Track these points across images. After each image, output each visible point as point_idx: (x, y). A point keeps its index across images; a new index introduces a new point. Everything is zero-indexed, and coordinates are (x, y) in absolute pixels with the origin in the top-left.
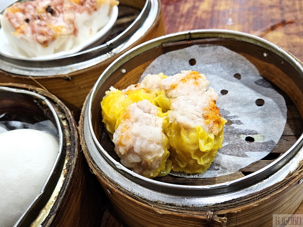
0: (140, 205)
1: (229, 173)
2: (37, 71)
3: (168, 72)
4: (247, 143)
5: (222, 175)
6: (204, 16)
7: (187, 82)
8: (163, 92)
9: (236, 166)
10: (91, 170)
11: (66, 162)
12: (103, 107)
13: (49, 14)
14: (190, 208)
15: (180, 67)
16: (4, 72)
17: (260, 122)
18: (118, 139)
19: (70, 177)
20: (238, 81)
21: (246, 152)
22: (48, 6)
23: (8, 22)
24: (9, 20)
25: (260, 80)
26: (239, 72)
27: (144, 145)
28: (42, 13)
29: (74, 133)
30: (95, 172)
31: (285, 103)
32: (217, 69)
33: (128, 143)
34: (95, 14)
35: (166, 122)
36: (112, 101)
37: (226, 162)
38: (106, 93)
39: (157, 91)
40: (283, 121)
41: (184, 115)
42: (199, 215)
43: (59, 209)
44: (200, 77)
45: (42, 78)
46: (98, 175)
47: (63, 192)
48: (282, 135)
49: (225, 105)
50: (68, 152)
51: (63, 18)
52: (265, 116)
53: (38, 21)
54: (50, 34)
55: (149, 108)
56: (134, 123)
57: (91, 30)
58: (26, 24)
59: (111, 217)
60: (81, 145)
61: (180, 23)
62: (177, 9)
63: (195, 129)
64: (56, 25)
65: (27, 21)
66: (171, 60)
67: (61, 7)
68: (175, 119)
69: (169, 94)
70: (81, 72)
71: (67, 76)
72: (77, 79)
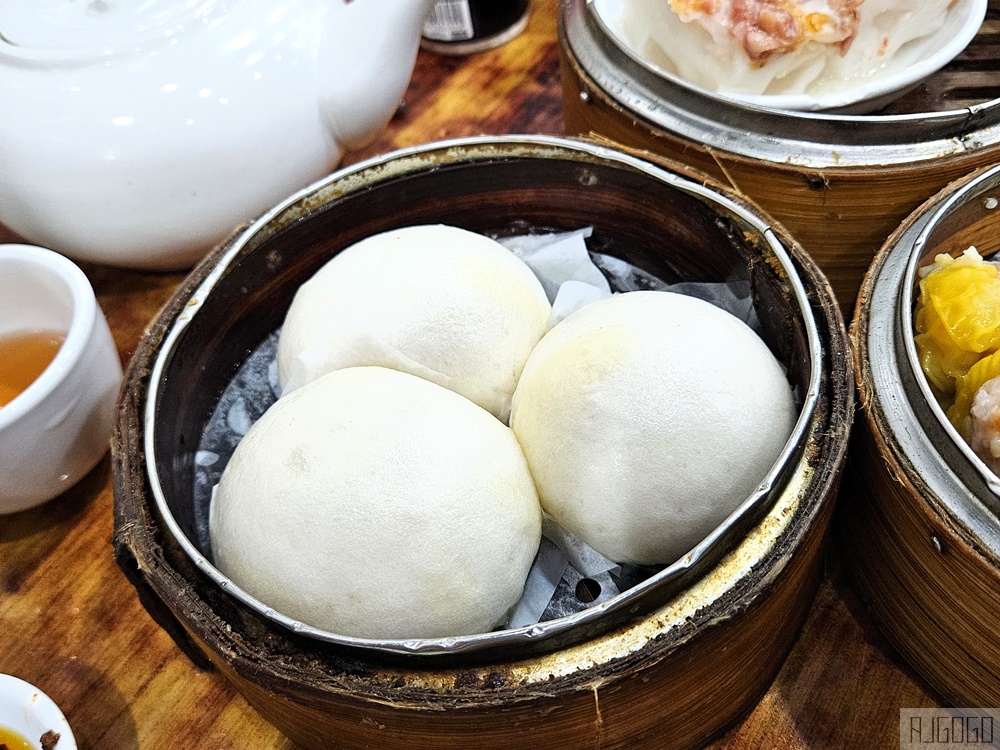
16: (628, 114)
19: (833, 471)
29: (841, 351)
30: (902, 479)
38: (936, 260)
43: (803, 545)
45: (739, 158)
54: (789, 32)
57: (885, 42)
59: (842, 605)
60: (858, 391)
64: (806, 9)
70: (866, 172)
71: (821, 174)
72: (844, 190)
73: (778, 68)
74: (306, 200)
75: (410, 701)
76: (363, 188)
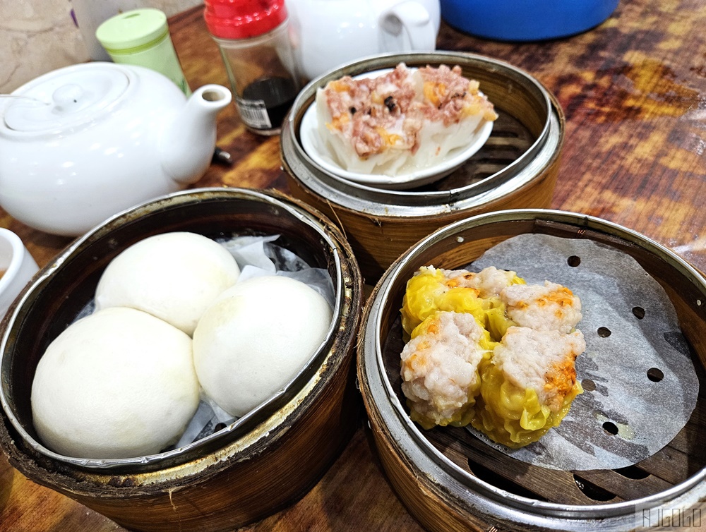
0: (402, 467)
1: (553, 467)
2: (338, 196)
3: (528, 261)
4: (603, 433)
5: (542, 465)
6: (635, 169)
7: (546, 306)
8: (503, 305)
9: (569, 462)
10: (358, 382)
11: (330, 354)
12: (408, 292)
13: (387, 110)
14: (468, 507)
15: (550, 261)
16: (297, 180)
17: (641, 407)
18: (409, 357)
19: (327, 381)
20: (637, 321)
21: (596, 447)
22: (388, 96)
23: (326, 104)
24: (329, 102)
25: (676, 334)
26: (645, 307)
27: (440, 383)
28: (377, 103)
29: (354, 316)
30: (361, 388)
31: (697, 394)
32: (609, 287)
33: (421, 370)
34: (455, 127)
35: (488, 357)
36: (423, 289)
37: (557, 448)
38: (421, 269)
39: (494, 299)
40: (679, 423)
41: (517, 363)
42: (476, 524)
43: (298, 421)
44: (571, 303)
46: (364, 394)
47: (311, 399)
48: (667, 445)
49: (597, 354)
50: (336, 341)
51: (405, 123)
52: (654, 400)
53: (367, 117)
54: (377, 144)
55: (470, 328)
56: (440, 343)
57: (439, 149)
58: (349, 115)
60: (357, 338)
61: (589, 167)
62: (593, 141)
63: (524, 390)
64: (391, 132)
65: (353, 110)
66: (541, 245)
67: (408, 102)
68: (501, 363)
69: (511, 313)
70: (399, 220)
71: (377, 219)
72: (390, 227)
73: (380, 160)
74: (128, 215)
75: (81, 490)
76: (161, 210)
